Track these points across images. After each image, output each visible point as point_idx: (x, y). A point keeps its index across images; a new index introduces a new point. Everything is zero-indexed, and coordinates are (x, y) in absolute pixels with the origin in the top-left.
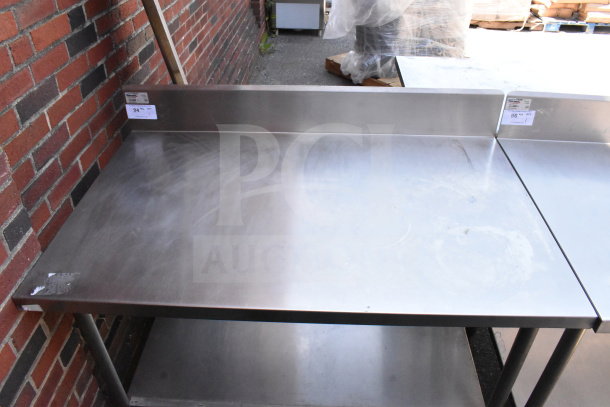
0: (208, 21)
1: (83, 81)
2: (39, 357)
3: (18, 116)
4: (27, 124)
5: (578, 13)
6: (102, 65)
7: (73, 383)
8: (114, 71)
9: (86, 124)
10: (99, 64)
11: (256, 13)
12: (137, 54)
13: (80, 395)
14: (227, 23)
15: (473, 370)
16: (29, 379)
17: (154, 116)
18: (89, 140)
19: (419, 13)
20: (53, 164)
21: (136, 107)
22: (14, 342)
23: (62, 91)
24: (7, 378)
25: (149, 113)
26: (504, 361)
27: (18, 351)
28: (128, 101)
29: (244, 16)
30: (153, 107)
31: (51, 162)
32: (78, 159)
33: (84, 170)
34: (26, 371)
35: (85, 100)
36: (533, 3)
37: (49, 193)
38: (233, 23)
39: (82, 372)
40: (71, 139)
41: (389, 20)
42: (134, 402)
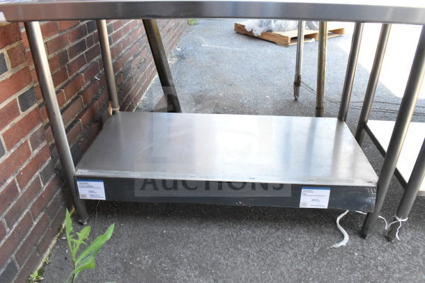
7: (28, 131)
13: (34, 147)
39: (36, 129)
42: (80, 172)
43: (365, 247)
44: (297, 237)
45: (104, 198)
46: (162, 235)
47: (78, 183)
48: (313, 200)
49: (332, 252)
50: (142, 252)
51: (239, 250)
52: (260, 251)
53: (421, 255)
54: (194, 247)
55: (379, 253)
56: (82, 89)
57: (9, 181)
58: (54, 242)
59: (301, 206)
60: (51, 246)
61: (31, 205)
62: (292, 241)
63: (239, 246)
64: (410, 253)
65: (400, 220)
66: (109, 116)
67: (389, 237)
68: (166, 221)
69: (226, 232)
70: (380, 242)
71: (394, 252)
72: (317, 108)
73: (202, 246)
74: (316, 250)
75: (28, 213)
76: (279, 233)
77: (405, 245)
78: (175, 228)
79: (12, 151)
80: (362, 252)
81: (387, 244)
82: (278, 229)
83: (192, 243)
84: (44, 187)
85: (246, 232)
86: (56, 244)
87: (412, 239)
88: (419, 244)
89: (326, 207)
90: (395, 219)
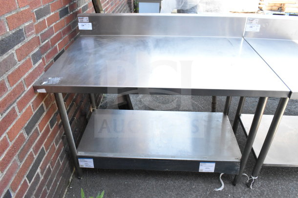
0: (110, 3)
1: (60, 11)
2: (41, 118)
3: (35, 16)
4: (39, 21)
5: (281, 9)
6: (67, 7)
7: (54, 138)
8: (72, 11)
9: (61, 31)
10: (67, 6)
11: (130, 6)
12: (81, 7)
13: (57, 145)
14: (118, 7)
15: (236, 142)
16: (37, 126)
17: (91, 28)
18: (61, 38)
19: (206, 3)
20: (47, 42)
21: (83, 24)
22: (33, 106)
23: (52, 12)
24: (29, 120)
25: (88, 26)
26: (248, 134)
27: (34, 111)
28: (79, 21)
29: (125, 6)
30: (91, 24)
31: (47, 41)
32: (57, 44)
33: (59, 50)
34: (36, 122)
35: (61, 19)
36: (259, 4)
37: (45, 54)
38: (120, 8)
39: (57, 135)
40: (55, 34)
41: (192, 6)
42: (79, 153)
43: (235, 191)
44: (198, 186)
45: (93, 167)
46: (125, 185)
47: (79, 160)
48: (206, 168)
49: (216, 194)
50: (115, 196)
51: (166, 193)
52: (178, 194)
53: (265, 196)
54: (142, 192)
55: (242, 195)
56: (74, 97)
57: (47, 167)
58: (66, 190)
59: (200, 171)
60: (65, 193)
61: (56, 175)
62: (195, 188)
63: (167, 191)
64: (259, 195)
65: (253, 178)
66: (91, 113)
67: (248, 185)
68: (126, 176)
69: (159, 183)
70: (243, 188)
71: (250, 194)
72: (212, 103)
73: (146, 191)
74: (208, 193)
75: (55, 180)
76: (188, 183)
77: (257, 190)
78: (132, 180)
79: (48, 151)
80: (233, 194)
81: (247, 189)
82: (187, 181)
83: (142, 189)
84: (61, 163)
85: (170, 182)
86: (67, 192)
87: (261, 186)
88: (265, 189)
89: (213, 171)
90: (251, 177)
